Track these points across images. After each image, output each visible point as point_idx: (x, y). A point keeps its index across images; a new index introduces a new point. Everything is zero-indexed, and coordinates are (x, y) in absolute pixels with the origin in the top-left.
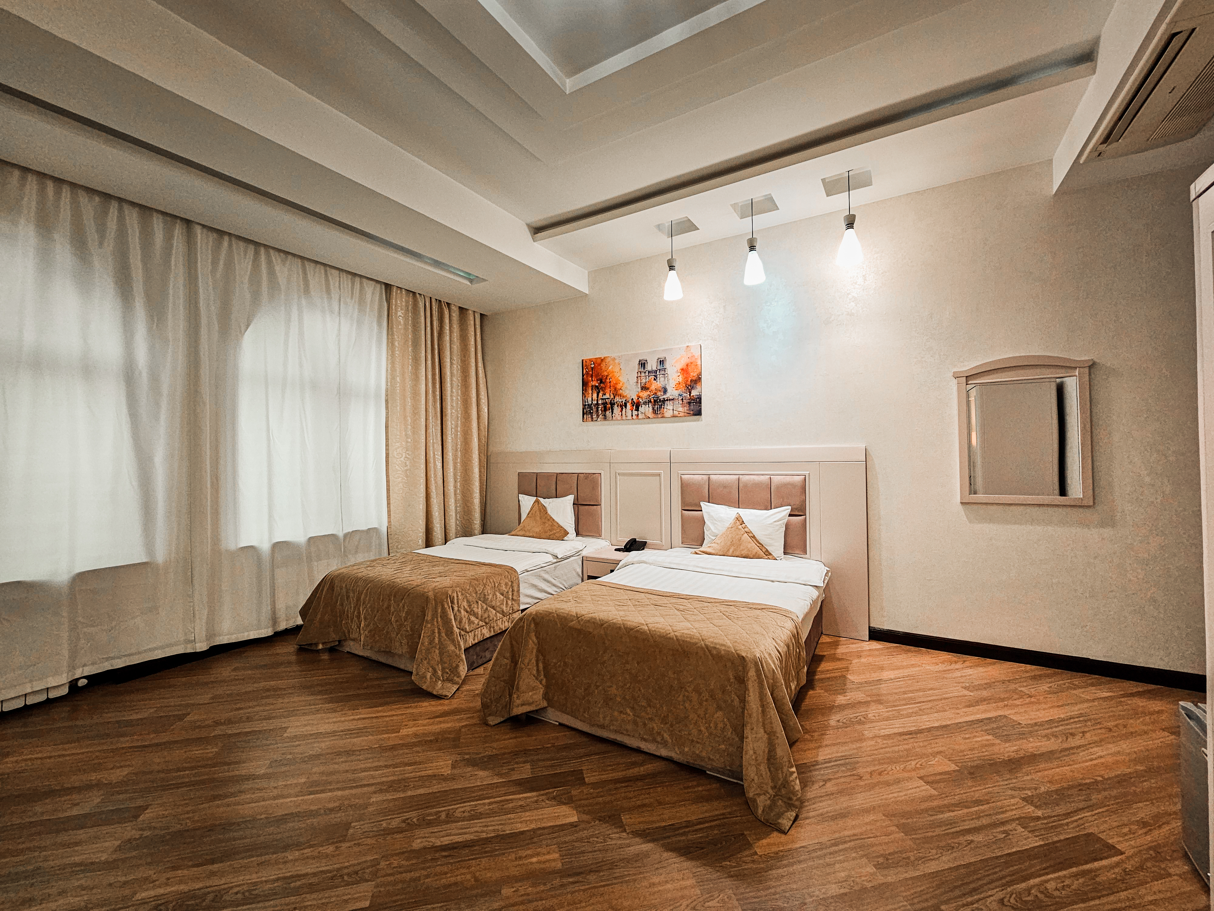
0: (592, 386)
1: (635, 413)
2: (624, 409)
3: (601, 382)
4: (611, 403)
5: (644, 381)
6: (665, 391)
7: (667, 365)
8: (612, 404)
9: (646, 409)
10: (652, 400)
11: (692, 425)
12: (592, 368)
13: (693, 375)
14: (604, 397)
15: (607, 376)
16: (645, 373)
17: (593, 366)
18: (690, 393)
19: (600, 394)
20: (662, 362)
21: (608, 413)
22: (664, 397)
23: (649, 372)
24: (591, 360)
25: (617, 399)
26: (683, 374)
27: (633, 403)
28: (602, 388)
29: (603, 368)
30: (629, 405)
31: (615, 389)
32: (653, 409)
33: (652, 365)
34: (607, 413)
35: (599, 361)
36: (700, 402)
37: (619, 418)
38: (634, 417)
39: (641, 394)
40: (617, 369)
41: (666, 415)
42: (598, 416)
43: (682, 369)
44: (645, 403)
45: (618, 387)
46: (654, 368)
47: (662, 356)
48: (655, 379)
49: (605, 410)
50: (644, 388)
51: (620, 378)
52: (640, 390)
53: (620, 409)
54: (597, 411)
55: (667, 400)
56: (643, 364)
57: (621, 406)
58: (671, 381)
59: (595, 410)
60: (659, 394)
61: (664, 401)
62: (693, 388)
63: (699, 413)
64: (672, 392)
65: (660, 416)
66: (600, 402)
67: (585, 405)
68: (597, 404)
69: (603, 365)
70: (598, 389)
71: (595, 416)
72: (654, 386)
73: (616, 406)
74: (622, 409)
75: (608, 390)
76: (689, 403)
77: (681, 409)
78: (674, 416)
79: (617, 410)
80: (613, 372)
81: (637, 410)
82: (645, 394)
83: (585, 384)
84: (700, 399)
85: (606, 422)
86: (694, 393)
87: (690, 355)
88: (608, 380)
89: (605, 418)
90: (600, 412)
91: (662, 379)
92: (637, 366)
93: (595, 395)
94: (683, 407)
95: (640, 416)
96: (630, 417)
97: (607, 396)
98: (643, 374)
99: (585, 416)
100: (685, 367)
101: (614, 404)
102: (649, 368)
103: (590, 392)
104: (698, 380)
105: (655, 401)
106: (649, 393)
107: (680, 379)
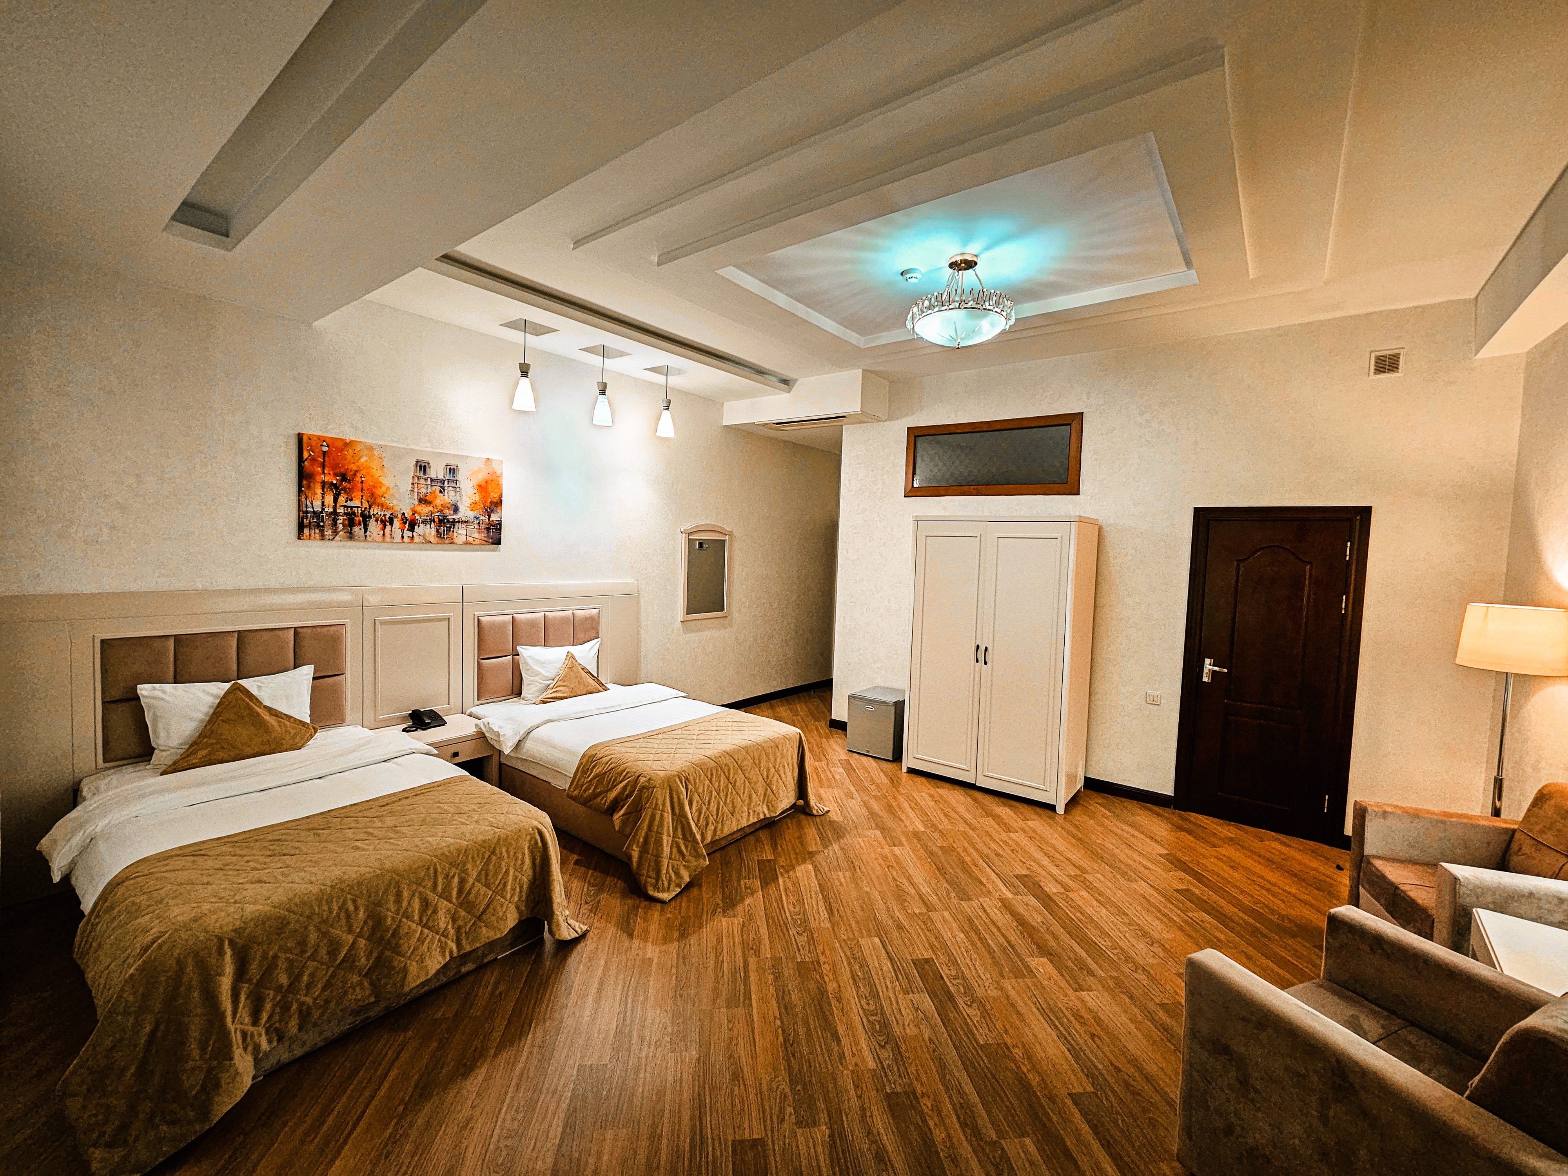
0: (324, 484)
1: (408, 534)
2: (388, 528)
3: (344, 478)
4: (363, 515)
5: (424, 491)
6: (456, 510)
7: (461, 476)
8: (366, 518)
9: (429, 531)
10: (436, 520)
11: (487, 556)
12: (324, 453)
13: (494, 496)
14: (349, 504)
15: (356, 471)
16: (426, 480)
17: (325, 449)
18: (489, 516)
19: (342, 499)
20: (452, 471)
21: (358, 530)
22: (455, 517)
23: (432, 480)
24: (321, 439)
25: (375, 510)
26: (481, 492)
27: (404, 520)
28: (345, 489)
29: (349, 457)
30: (397, 523)
31: (372, 494)
32: (438, 531)
33: (437, 471)
34: (356, 529)
35: (340, 444)
36: (500, 529)
37: (379, 538)
38: (406, 539)
39: (419, 509)
40: (375, 465)
41: (456, 540)
42: (336, 532)
43: (480, 486)
44: (424, 522)
45: (379, 492)
46: (441, 477)
47: (453, 463)
48: (441, 492)
49: (351, 523)
50: (423, 501)
51: (382, 480)
52: (416, 502)
53: (380, 525)
54: (335, 523)
55: (459, 522)
56: (423, 467)
57: (382, 521)
58: (464, 498)
59: (329, 522)
60: (447, 512)
61: (454, 522)
62: (492, 511)
63: (498, 542)
64: (465, 512)
65: (447, 541)
66: (340, 510)
67: (307, 512)
68: (335, 513)
69: (349, 453)
70: (337, 490)
71: (328, 533)
72: (440, 500)
73: (372, 521)
74: (385, 526)
75: (357, 494)
76: (488, 529)
77: (476, 535)
78: (467, 543)
79: (374, 527)
80: (368, 468)
81: (412, 529)
82: (425, 510)
83: (304, 477)
84: (500, 524)
85: (350, 543)
86: (494, 517)
87: (491, 471)
88: (358, 479)
89: (351, 536)
90: (341, 527)
91: (452, 493)
92: (412, 468)
93: (329, 499)
94: (479, 533)
95: (416, 539)
96: (398, 538)
97: (356, 503)
98: (422, 481)
99: (306, 531)
100: (483, 484)
101: (370, 517)
102: (432, 473)
103: (319, 491)
104: (498, 503)
105: (440, 521)
106: (431, 508)
107: (477, 498)
